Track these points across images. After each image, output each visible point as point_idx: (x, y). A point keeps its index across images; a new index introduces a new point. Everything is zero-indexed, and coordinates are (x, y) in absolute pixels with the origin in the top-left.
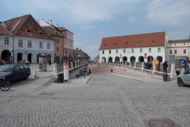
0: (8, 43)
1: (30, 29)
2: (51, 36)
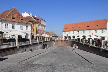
1: (15, 17)
2: (29, 22)
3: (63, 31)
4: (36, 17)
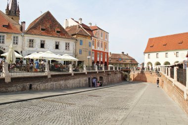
0: (17, 43)
2: (73, 35)
3: (145, 53)
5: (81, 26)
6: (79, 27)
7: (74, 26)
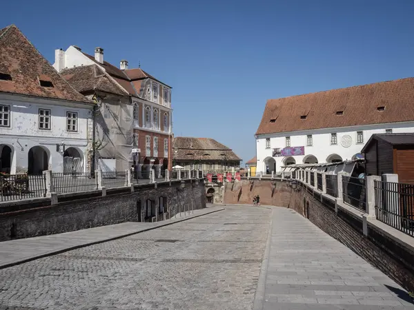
1: (10, 69)
2: (85, 93)
3: (258, 135)
4: (123, 67)
5: (103, 69)
6: (99, 72)
7: (83, 68)
